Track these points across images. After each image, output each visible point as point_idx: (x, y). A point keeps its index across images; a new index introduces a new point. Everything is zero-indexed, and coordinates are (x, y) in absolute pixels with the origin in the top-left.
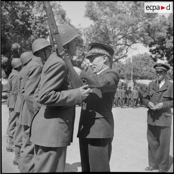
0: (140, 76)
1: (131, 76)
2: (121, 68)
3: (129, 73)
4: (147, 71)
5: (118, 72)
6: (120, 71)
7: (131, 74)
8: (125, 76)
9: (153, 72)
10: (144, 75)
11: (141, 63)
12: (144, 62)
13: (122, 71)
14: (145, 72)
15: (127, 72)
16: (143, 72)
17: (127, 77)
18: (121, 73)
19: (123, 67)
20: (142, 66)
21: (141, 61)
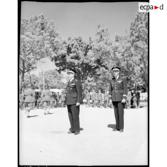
0: (51, 86)
1: (43, 86)
2: (36, 80)
3: (42, 84)
4: (55, 82)
5: (34, 83)
6: (35, 83)
7: (43, 84)
8: (39, 87)
9: (60, 83)
10: (54, 85)
11: (51, 76)
12: (53, 75)
13: (37, 82)
14: (54, 83)
15: (40, 83)
16: (52, 83)
17: (41, 87)
18: (36, 84)
19: (37, 80)
20: (51, 79)
21: (51, 75)
